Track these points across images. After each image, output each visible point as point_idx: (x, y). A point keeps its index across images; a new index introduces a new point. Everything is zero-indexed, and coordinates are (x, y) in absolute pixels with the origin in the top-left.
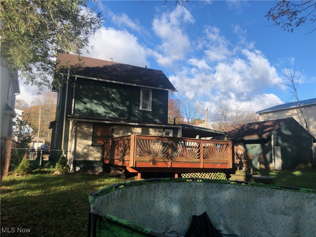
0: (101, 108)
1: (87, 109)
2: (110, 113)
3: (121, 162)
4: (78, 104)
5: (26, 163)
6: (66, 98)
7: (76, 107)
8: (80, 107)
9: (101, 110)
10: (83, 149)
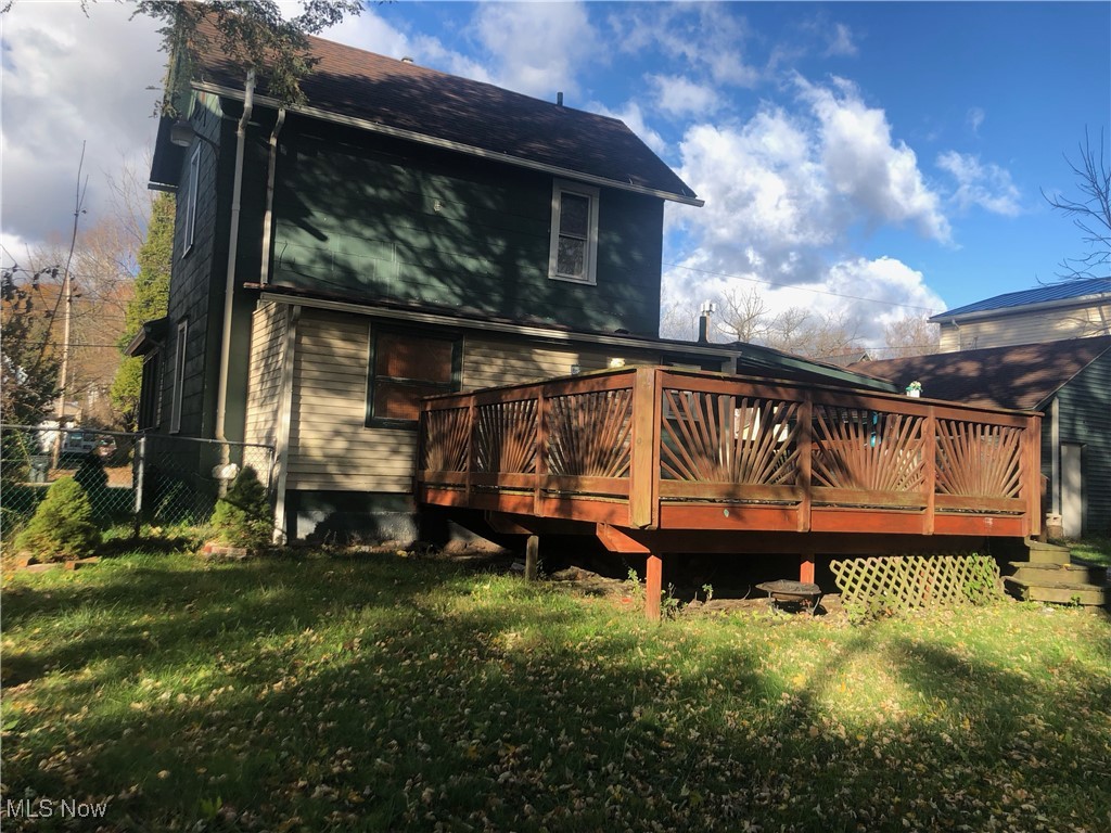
0: (388, 260)
1: (327, 259)
2: (425, 286)
3: (553, 504)
4: (287, 236)
5: (74, 499)
6: (236, 206)
7: (278, 250)
8: (296, 247)
9: (389, 268)
10: (329, 440)
